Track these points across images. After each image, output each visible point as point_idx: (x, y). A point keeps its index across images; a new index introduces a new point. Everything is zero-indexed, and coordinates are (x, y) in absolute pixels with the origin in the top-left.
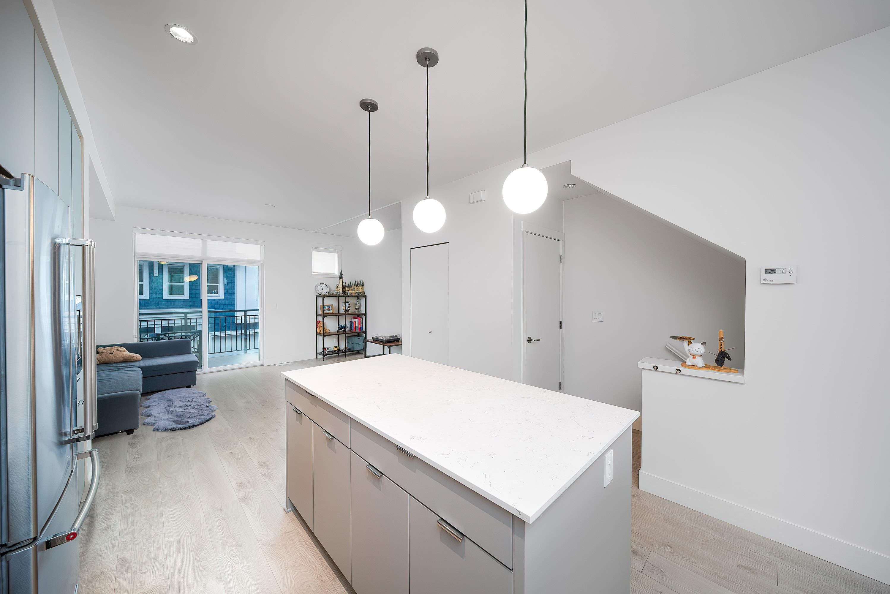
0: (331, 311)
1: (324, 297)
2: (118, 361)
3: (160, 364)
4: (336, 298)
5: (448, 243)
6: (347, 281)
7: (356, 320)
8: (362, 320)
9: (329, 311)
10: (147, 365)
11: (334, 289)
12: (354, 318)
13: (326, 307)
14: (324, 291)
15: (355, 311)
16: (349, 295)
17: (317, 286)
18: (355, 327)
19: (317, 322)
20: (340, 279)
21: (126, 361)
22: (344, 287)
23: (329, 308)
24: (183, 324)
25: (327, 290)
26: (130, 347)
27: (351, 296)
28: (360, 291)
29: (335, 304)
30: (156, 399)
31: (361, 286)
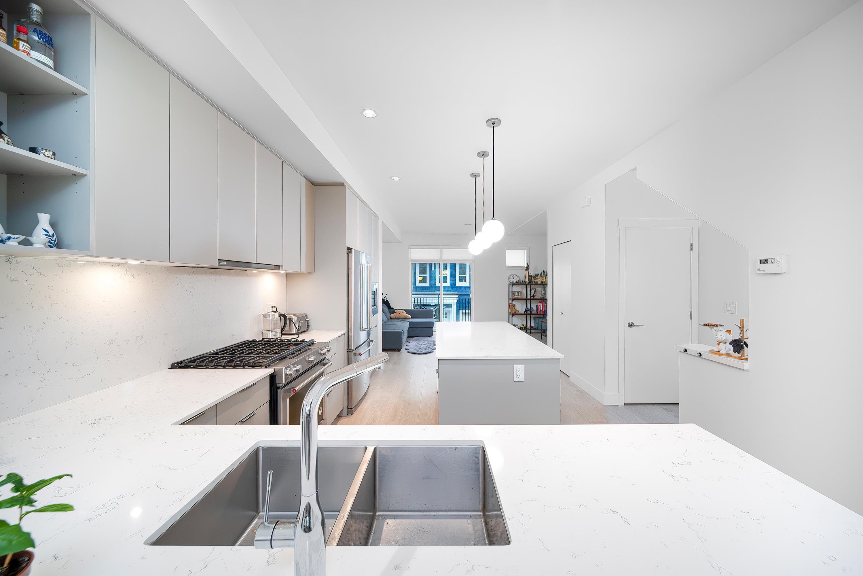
0: (520, 296)
1: (513, 285)
2: (402, 318)
3: (417, 321)
4: (524, 286)
5: (571, 241)
6: (532, 272)
7: (541, 304)
8: (546, 305)
9: (518, 296)
10: (414, 321)
11: (522, 278)
12: (540, 303)
13: (516, 293)
14: (515, 281)
15: (541, 297)
16: (534, 283)
17: (510, 276)
18: (540, 310)
19: (509, 304)
20: (526, 270)
21: (405, 318)
22: (530, 277)
23: (519, 293)
24: (437, 303)
25: (517, 280)
26: (408, 311)
27: (536, 284)
28: (544, 280)
29: (524, 291)
30: (414, 340)
31: (545, 276)
